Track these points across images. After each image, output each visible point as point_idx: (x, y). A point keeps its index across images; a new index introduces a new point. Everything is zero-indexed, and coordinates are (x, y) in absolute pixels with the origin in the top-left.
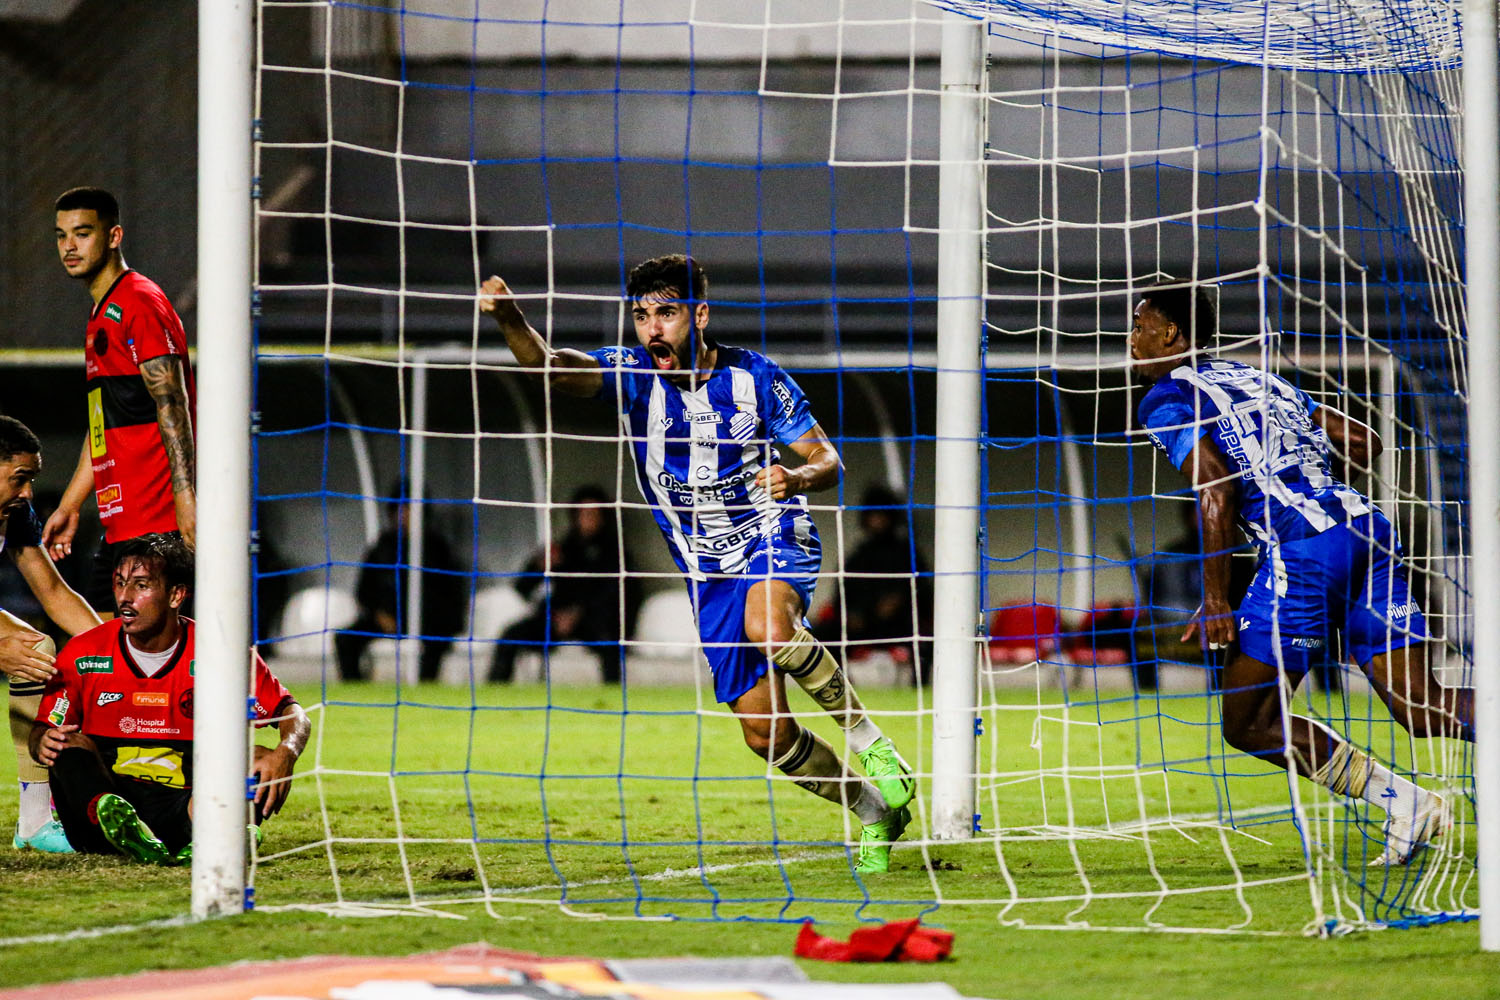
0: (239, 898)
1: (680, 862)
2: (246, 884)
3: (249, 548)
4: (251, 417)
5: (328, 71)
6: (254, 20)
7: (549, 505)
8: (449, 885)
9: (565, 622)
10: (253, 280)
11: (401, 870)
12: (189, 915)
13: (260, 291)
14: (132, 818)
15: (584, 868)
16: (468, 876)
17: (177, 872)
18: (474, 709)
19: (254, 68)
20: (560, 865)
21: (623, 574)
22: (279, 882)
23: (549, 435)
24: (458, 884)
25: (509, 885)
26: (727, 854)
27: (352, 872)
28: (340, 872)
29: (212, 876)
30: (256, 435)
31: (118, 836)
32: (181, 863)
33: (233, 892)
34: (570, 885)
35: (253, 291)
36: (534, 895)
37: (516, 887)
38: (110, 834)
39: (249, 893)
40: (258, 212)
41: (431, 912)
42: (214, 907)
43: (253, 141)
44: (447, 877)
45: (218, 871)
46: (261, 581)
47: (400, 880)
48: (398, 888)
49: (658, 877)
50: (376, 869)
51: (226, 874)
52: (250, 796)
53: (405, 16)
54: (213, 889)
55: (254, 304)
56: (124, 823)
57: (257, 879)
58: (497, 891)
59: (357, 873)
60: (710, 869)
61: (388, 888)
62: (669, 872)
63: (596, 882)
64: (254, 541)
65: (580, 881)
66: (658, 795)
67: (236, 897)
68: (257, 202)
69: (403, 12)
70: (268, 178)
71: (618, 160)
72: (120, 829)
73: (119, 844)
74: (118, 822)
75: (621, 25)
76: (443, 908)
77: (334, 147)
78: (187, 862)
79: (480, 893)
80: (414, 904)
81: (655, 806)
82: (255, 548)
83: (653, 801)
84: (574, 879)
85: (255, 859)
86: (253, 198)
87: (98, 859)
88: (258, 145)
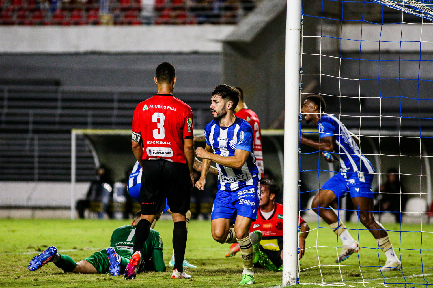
0: (295, 280)
1: (417, 273)
2: (297, 277)
3: (298, 185)
4: (299, 149)
5: (320, 55)
6: (301, 41)
7: (380, 174)
8: (353, 278)
9: (385, 206)
10: (299, 112)
11: (340, 273)
12: (282, 285)
13: (301, 115)
14: (266, 258)
15: (390, 274)
16: (358, 275)
17: (278, 273)
18: (359, 229)
19: (300, 54)
20: (384, 273)
21: (401, 193)
22: (306, 276)
23: (380, 154)
24: (355, 278)
25: (370, 278)
26: (430, 270)
27: (326, 274)
28: (323, 274)
29: (288, 275)
30: (300, 154)
31: (263, 263)
32: (279, 271)
33: (293, 279)
34: (386, 278)
35: (299, 114)
36: (376, 281)
37: (371, 279)
38: (261, 262)
39: (298, 279)
40: (301, 93)
41: (348, 285)
42: (288, 283)
43: (300, 74)
44: (352, 276)
45: (289, 273)
46: (301, 194)
47: (339, 276)
48: (339, 278)
49: (411, 277)
50: (333, 273)
51: (292, 274)
52: (298, 253)
53: (342, 39)
54: (288, 278)
55: (300, 118)
56: (265, 260)
57: (300, 275)
58: (366, 280)
59: (328, 274)
60: (426, 275)
61: (336, 279)
62: (414, 275)
63: (394, 278)
64: (299, 183)
65: (389, 277)
66: (411, 254)
67: (294, 280)
68: (301, 90)
69: (341, 38)
70: (304, 84)
71: (399, 79)
72: (263, 261)
73: (263, 265)
74: (263, 259)
75: (401, 42)
76: (351, 284)
77: (322, 75)
78: (281, 270)
79: (361, 280)
80: (343, 283)
81: (410, 257)
82: (300, 185)
83: (410, 255)
84: (388, 277)
85: (300, 270)
86: (300, 89)
87: (257, 269)
88: (301, 75)
